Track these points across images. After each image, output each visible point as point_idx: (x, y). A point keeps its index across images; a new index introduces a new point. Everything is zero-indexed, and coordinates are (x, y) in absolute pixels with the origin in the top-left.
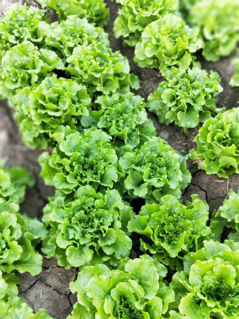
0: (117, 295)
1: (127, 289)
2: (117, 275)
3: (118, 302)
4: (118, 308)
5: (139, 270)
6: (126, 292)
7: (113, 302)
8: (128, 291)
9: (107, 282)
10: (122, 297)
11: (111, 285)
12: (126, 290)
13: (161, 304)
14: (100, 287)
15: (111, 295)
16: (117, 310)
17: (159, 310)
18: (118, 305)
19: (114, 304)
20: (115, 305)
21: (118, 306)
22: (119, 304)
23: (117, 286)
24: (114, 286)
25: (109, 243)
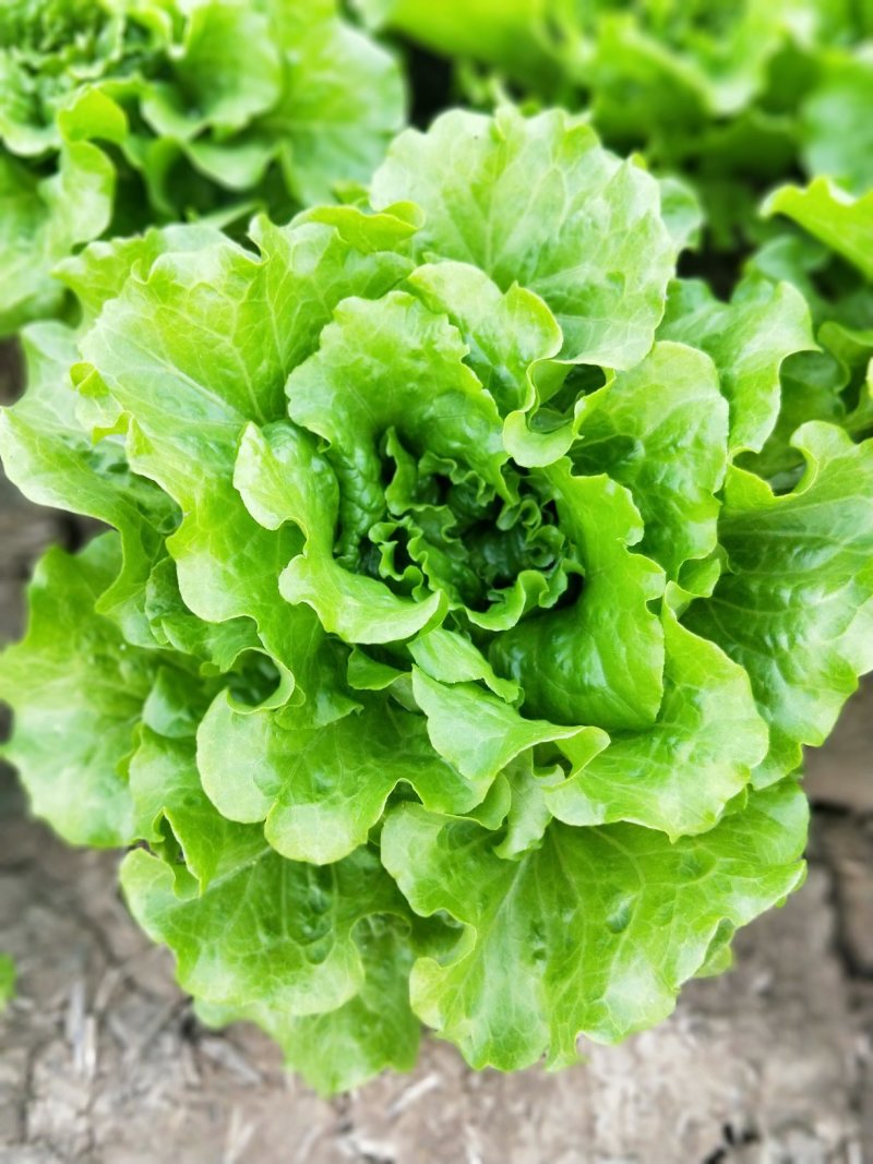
0: (343, 415)
3: (360, 460)
4: (366, 510)
6: (407, 375)
7: (317, 465)
8: (422, 367)
13: (715, 395)
16: (363, 525)
17: (698, 443)
18: (359, 482)
19: (330, 478)
20: (343, 484)
21: (364, 492)
22: (367, 478)
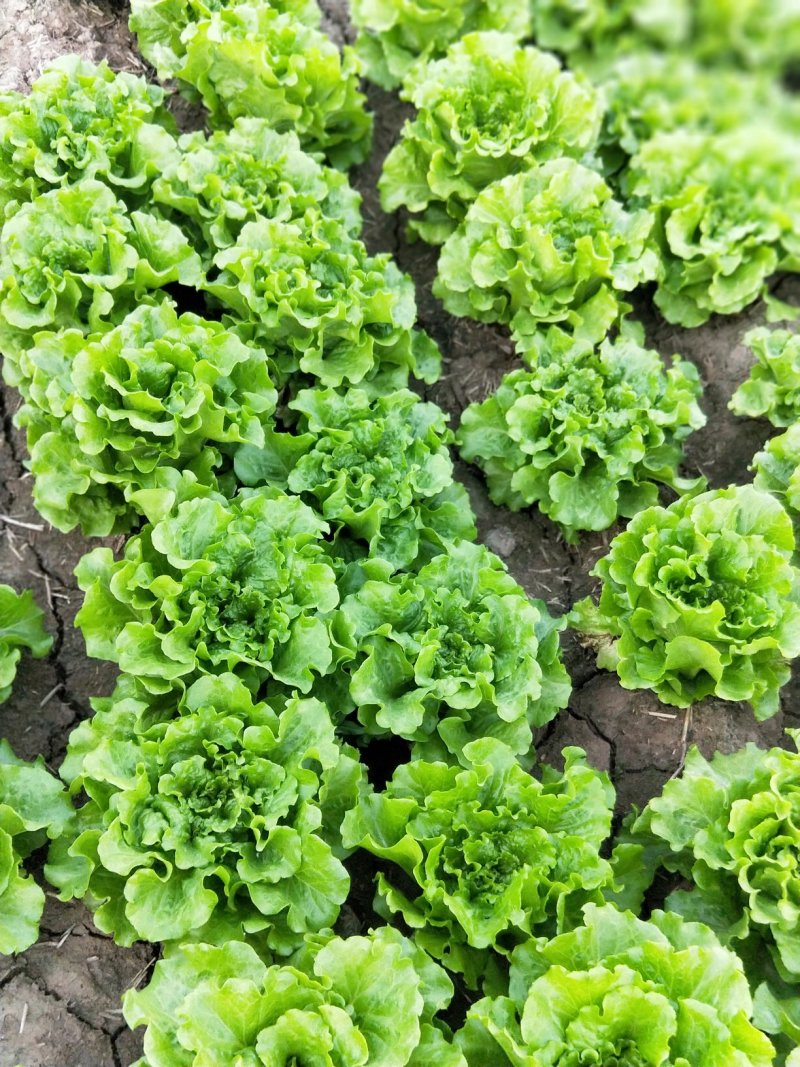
1: (313, 1034)
2: (285, 983)
5: (360, 975)
9: (249, 1004)
10: (294, 1059)
11: (262, 1017)
12: (308, 1039)
14: (224, 1018)
15: (258, 1048)
23: (282, 1020)
24: (270, 1022)
25: (275, 874)
